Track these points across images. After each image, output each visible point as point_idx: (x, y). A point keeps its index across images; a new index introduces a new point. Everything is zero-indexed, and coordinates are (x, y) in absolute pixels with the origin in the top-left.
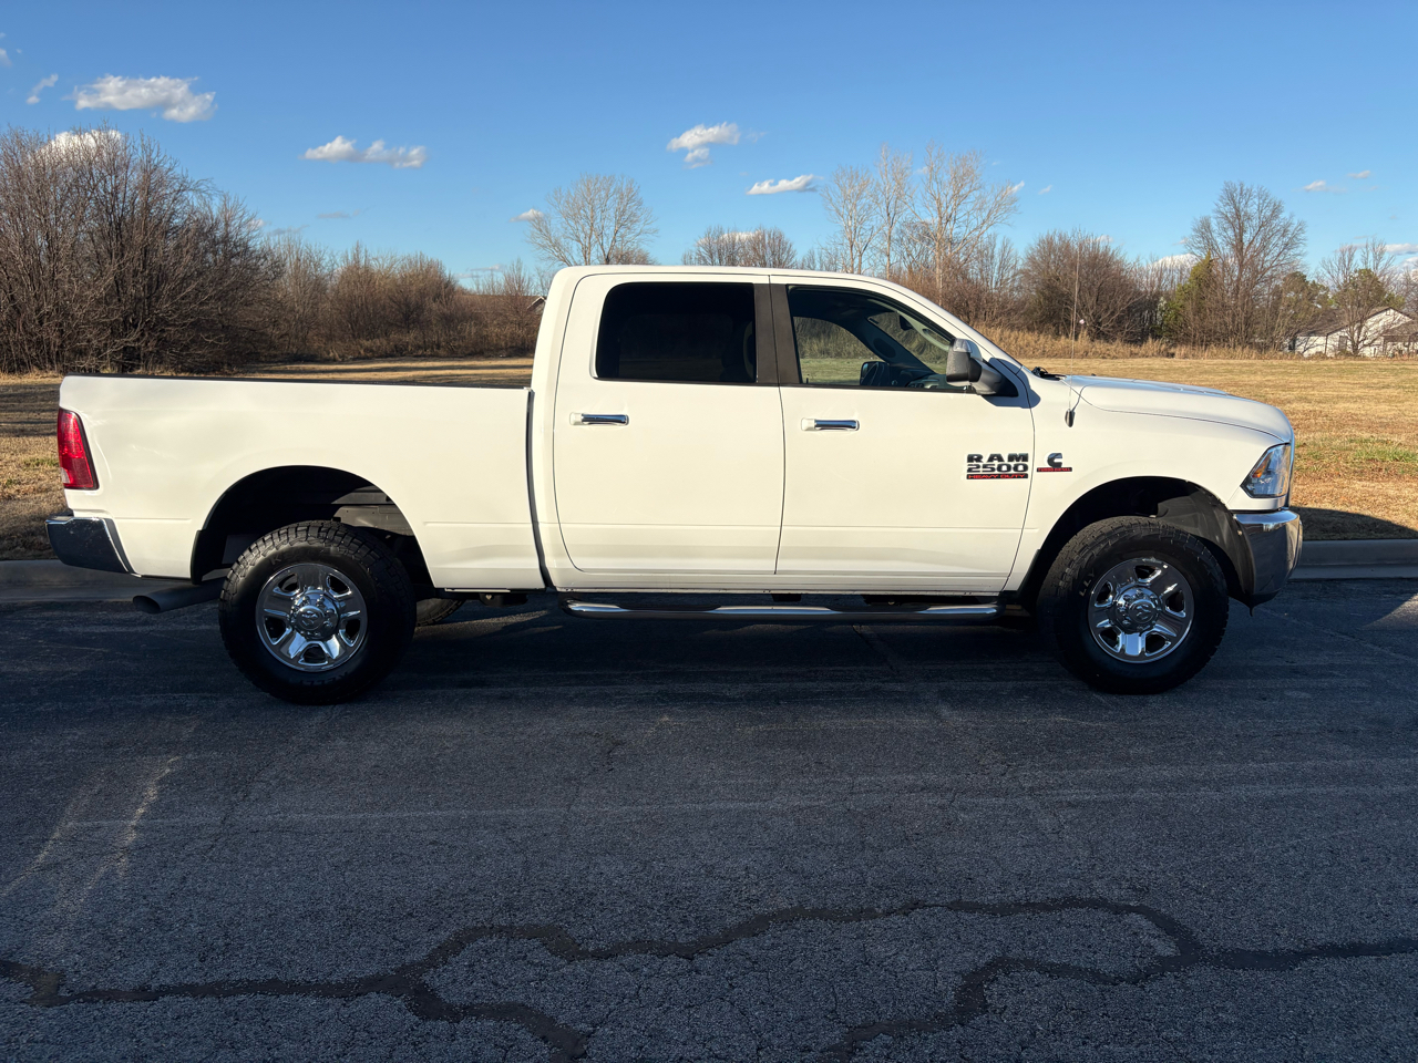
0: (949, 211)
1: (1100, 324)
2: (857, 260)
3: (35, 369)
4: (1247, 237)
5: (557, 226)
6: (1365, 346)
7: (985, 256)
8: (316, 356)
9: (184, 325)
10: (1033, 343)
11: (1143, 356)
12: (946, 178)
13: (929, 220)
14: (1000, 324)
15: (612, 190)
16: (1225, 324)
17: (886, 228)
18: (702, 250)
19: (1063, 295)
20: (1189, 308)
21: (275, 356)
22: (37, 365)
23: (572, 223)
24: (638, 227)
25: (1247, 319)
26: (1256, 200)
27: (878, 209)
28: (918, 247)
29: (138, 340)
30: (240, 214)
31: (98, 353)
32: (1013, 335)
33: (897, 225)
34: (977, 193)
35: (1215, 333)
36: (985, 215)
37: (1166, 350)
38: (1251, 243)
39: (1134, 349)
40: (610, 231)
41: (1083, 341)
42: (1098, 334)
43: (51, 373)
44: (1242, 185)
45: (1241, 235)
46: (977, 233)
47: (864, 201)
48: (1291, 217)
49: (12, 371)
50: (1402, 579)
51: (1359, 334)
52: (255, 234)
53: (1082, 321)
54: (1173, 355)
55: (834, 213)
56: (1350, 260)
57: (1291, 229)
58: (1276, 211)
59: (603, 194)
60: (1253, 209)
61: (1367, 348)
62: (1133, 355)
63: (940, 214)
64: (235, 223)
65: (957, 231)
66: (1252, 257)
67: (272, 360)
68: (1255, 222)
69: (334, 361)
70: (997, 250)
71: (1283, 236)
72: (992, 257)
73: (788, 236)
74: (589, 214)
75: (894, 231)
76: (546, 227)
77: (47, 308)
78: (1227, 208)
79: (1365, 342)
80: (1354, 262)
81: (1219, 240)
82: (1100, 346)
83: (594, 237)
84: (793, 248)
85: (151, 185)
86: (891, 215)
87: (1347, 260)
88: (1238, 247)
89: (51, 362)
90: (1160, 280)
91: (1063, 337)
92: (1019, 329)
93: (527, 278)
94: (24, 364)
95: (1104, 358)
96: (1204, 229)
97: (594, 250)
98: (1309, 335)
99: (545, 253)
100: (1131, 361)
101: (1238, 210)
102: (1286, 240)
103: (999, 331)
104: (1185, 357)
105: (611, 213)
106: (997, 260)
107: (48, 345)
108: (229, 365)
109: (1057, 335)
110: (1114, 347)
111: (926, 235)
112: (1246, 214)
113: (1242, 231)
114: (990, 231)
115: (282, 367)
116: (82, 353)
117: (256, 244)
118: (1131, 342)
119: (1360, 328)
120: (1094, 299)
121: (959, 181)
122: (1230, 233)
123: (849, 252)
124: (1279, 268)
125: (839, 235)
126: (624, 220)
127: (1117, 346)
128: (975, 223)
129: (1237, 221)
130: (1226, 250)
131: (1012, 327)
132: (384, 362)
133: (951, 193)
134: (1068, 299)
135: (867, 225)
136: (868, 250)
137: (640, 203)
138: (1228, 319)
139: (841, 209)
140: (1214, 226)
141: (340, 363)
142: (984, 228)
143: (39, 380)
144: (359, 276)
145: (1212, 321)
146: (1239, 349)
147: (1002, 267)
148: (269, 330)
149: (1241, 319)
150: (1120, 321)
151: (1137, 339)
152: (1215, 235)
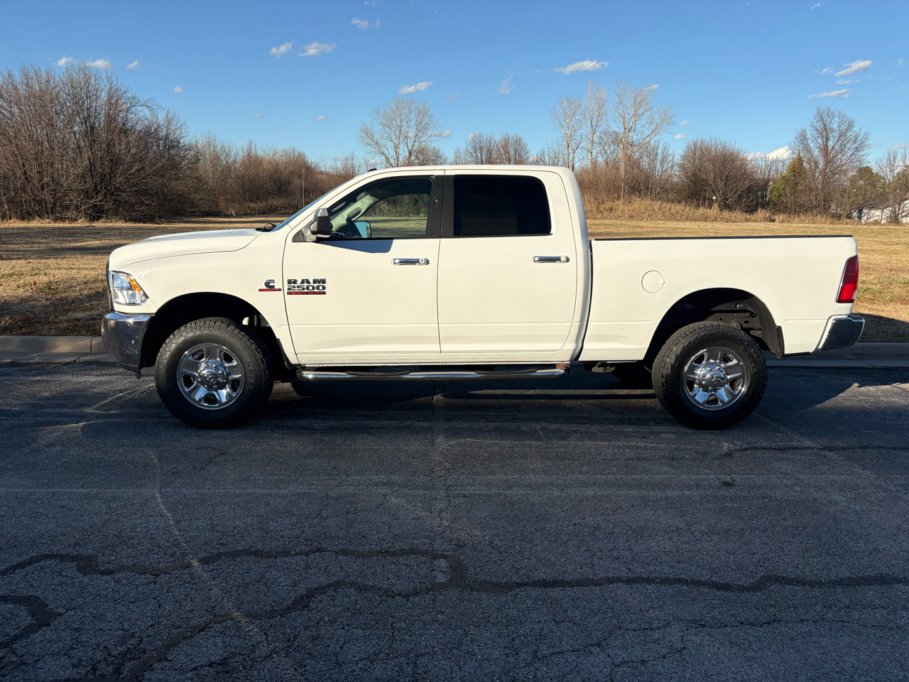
0: (631, 124)
1: (727, 199)
2: (571, 156)
3: (37, 217)
4: (831, 144)
5: (378, 131)
6: (903, 217)
7: (652, 154)
8: (220, 213)
9: (132, 191)
10: (681, 212)
11: (754, 221)
12: (629, 103)
13: (617, 130)
14: (660, 199)
15: (413, 108)
16: (811, 201)
17: (590, 135)
18: (469, 148)
19: (703, 180)
20: (787, 190)
21: (195, 212)
22: (39, 216)
23: (388, 130)
24: (430, 132)
25: (825, 197)
26: (837, 119)
27: (585, 123)
28: (612, 148)
29: (102, 200)
30: (176, 122)
31: (77, 208)
32: (668, 206)
33: (598, 133)
34: (648, 113)
35: (804, 206)
36: (653, 127)
37: (770, 216)
38: (833, 148)
39: (748, 217)
40: (412, 134)
41: (715, 210)
42: (725, 206)
43: (47, 220)
44: (829, 109)
45: (827, 142)
46: (648, 139)
47: (577, 117)
48: (860, 130)
49: (23, 219)
50: (809, 367)
51: (899, 209)
52: (184, 134)
53: (714, 198)
54: (774, 221)
55: (558, 124)
56: (894, 160)
57: (860, 138)
58: (850, 126)
59: (407, 110)
60: (835, 126)
61: (904, 218)
62: (747, 220)
63: (625, 125)
64: (172, 128)
65: (635, 137)
66: (833, 157)
67: (193, 214)
68: (837, 134)
69: (231, 216)
70: (660, 150)
71: (855, 142)
72: (656, 155)
73: (525, 140)
74: (398, 123)
75: (595, 137)
76: (371, 132)
77: (46, 180)
78: (818, 124)
79: (903, 214)
80: (897, 161)
81: (812, 145)
82: (726, 214)
83: (401, 138)
84: (528, 147)
85: (113, 102)
86: (594, 127)
87: (892, 160)
88: (825, 150)
89: (47, 213)
90: (769, 172)
91: (701, 208)
92: (673, 202)
93: (357, 165)
94: (31, 215)
95: (727, 222)
96: (803, 137)
97: (401, 146)
98: (871, 209)
99: (370, 149)
100: (744, 224)
101: (825, 125)
102: (856, 145)
103: (659, 203)
104: (783, 222)
105: (413, 123)
106: (659, 157)
107: (46, 203)
108: (159, 217)
109: (698, 206)
110: (735, 215)
111: (617, 140)
112: (830, 128)
113: (827, 139)
114: (657, 138)
115: (197, 219)
116: (67, 208)
117: (185, 141)
118: (746, 212)
119: (900, 205)
120: (723, 183)
121: (638, 104)
122: (820, 141)
123: (566, 150)
124: (852, 164)
125: (560, 139)
126: (421, 128)
127: (738, 214)
128: (647, 132)
129: (825, 133)
130: (816, 152)
131: (668, 201)
132: (262, 217)
133: (632, 113)
134: (707, 183)
135: (579, 133)
136: (579, 149)
137: (431, 116)
138: (813, 198)
139: (562, 122)
140: (809, 135)
141: (235, 217)
142: (653, 136)
143: (39, 225)
144: (253, 162)
145: (803, 199)
146: (819, 217)
147: (663, 161)
148: (192, 196)
149: (821, 197)
150: (740, 197)
151: (751, 210)
152: (809, 142)
